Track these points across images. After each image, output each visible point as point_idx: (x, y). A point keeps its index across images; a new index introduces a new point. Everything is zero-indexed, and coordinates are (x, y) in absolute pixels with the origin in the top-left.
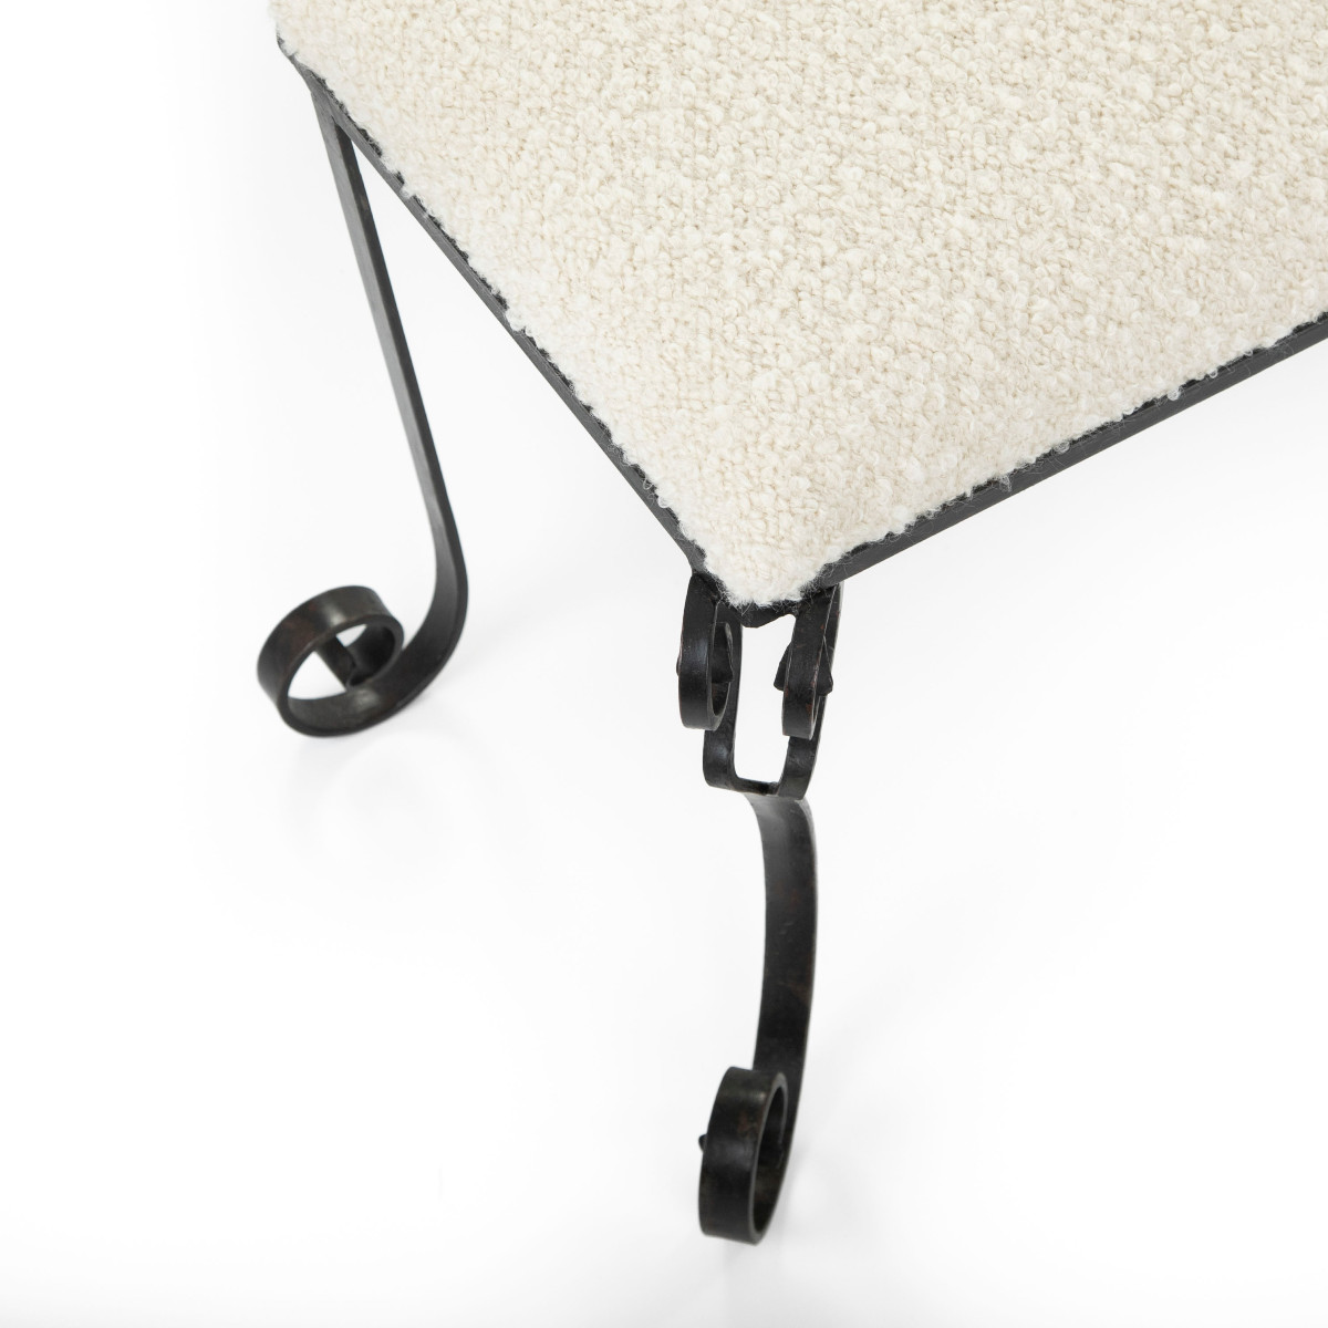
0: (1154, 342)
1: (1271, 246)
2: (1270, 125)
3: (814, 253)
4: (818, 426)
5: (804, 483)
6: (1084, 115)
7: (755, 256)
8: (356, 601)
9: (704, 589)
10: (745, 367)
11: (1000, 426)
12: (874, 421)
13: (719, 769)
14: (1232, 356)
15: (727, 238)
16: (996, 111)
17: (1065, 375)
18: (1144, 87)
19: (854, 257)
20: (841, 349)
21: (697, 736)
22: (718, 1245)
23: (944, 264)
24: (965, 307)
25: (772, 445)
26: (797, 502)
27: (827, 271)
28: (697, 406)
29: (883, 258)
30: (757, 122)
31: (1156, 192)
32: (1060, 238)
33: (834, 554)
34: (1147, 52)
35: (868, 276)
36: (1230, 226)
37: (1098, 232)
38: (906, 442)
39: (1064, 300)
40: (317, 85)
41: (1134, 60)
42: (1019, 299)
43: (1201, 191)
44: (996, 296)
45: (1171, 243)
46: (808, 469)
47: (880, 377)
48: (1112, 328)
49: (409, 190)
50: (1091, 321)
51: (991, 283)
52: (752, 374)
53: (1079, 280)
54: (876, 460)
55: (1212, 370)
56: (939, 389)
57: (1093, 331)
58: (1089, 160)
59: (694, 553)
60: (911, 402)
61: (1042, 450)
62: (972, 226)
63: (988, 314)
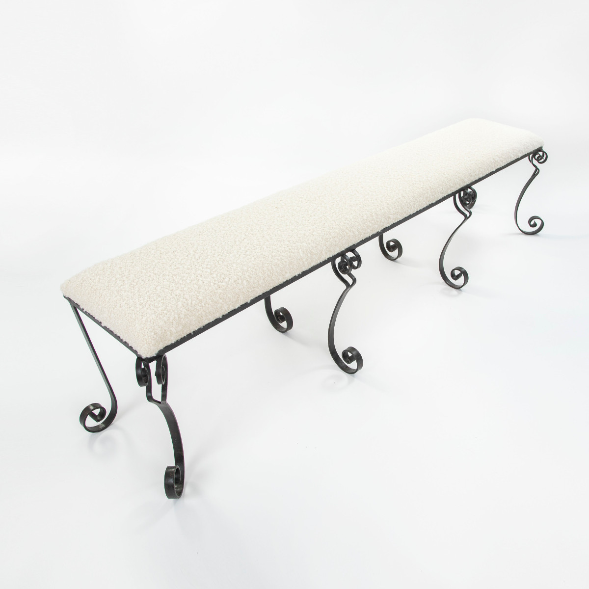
0: (215, 307)
1: (233, 290)
2: (230, 273)
3: (153, 300)
4: (155, 324)
5: (153, 334)
6: (199, 276)
7: (142, 301)
8: (96, 406)
9: (140, 360)
10: (141, 317)
11: (189, 322)
12: (165, 322)
13: (150, 398)
14: (230, 310)
15: (137, 300)
16: (184, 277)
17: (200, 313)
18: (209, 270)
19: (160, 299)
20: (158, 312)
21: (144, 388)
22: (172, 500)
23: (176, 298)
24: (180, 304)
25: (147, 328)
26: (152, 337)
27: (155, 302)
28: (133, 326)
29: (165, 298)
30: (142, 284)
31: (212, 284)
32: (196, 292)
33: (161, 347)
34: (209, 266)
35: (162, 301)
36: (226, 288)
37: (203, 291)
38: (171, 325)
39: (198, 301)
40: (69, 300)
41: (207, 268)
42: (190, 301)
43: (220, 283)
44: (186, 302)
45: (216, 291)
46: (154, 331)
47: (166, 315)
48: (207, 305)
49: (84, 311)
50: (203, 304)
51: (184, 300)
52: (142, 318)
53: (200, 298)
54: (166, 328)
55: (227, 312)
56: (176, 316)
57: (204, 306)
58: (200, 281)
59: (135, 352)
60: (171, 318)
61: (198, 328)
62: (181, 292)
63: (184, 304)
